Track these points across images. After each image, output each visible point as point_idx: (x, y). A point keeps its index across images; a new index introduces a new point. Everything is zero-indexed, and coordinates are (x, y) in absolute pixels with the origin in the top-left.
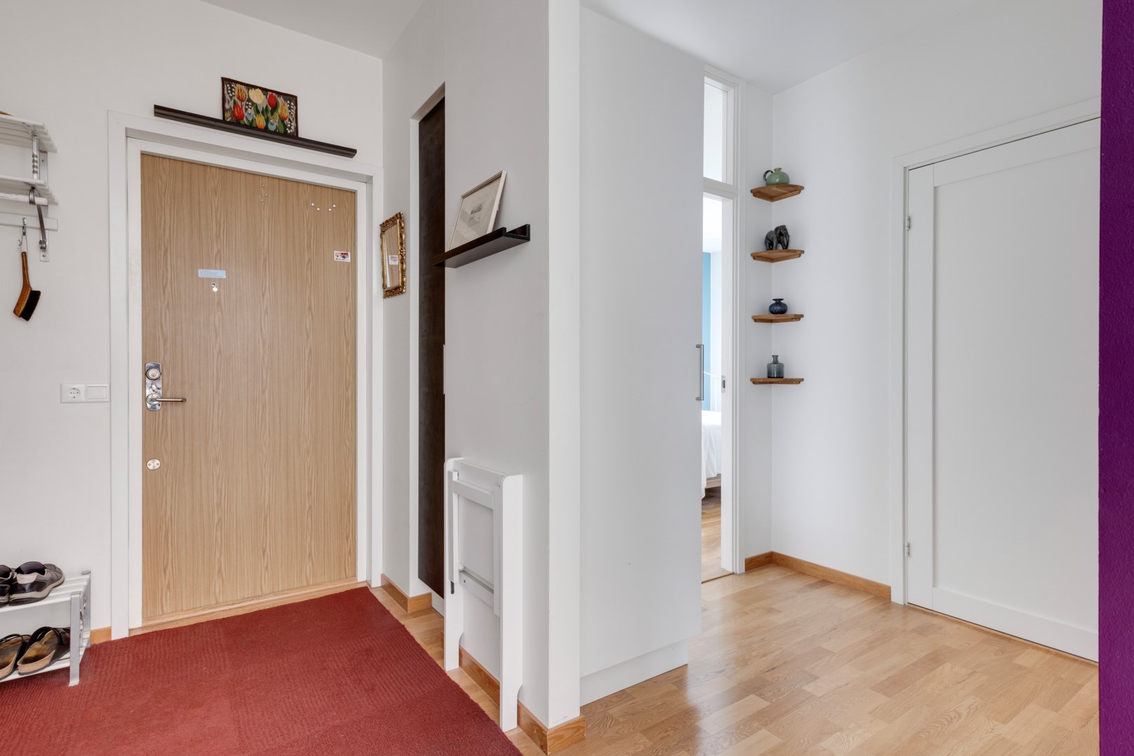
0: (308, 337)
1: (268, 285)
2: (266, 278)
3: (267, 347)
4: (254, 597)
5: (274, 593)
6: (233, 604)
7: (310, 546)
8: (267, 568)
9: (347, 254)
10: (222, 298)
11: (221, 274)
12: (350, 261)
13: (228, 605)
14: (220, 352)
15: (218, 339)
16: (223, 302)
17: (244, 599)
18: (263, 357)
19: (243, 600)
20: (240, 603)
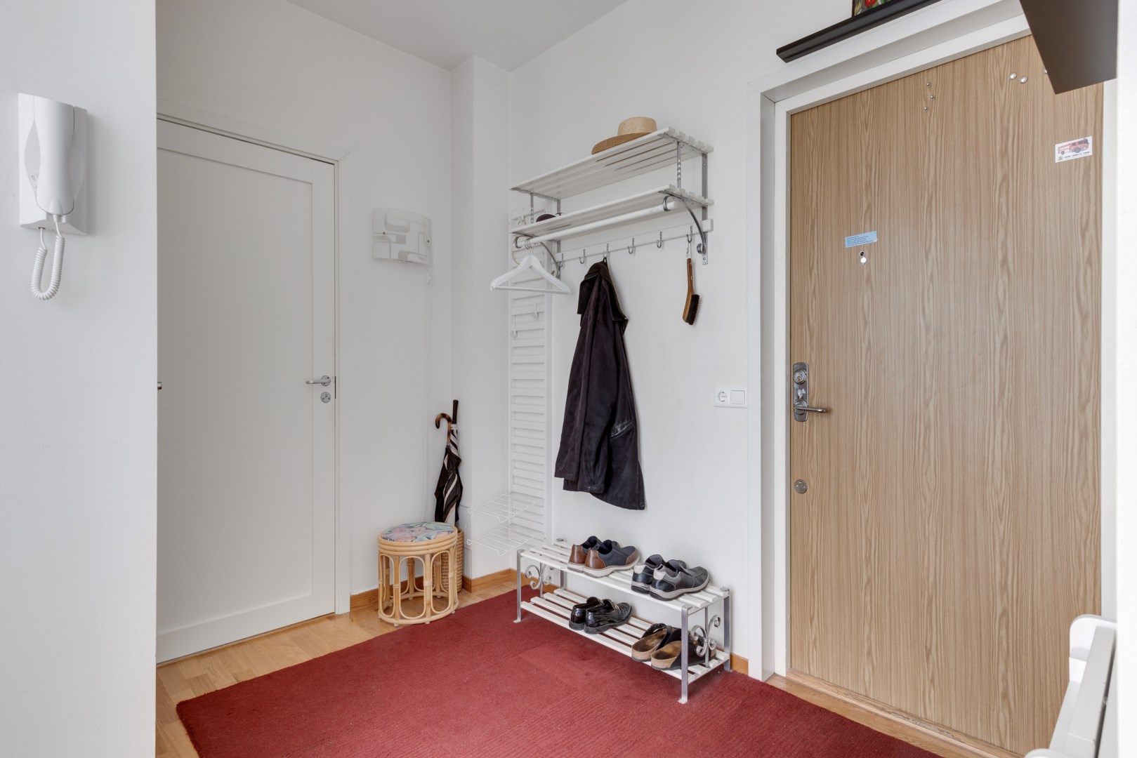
0: (1001, 312)
1: (934, 237)
2: (931, 227)
3: (932, 334)
4: (912, 716)
5: (941, 727)
6: (882, 709)
7: (1005, 679)
8: (932, 681)
9: (1086, 142)
10: (872, 270)
11: (872, 237)
12: (1091, 154)
13: (875, 706)
14: (869, 347)
15: (868, 328)
16: (873, 278)
17: (900, 710)
18: (926, 351)
19: (898, 711)
20: (889, 713)
